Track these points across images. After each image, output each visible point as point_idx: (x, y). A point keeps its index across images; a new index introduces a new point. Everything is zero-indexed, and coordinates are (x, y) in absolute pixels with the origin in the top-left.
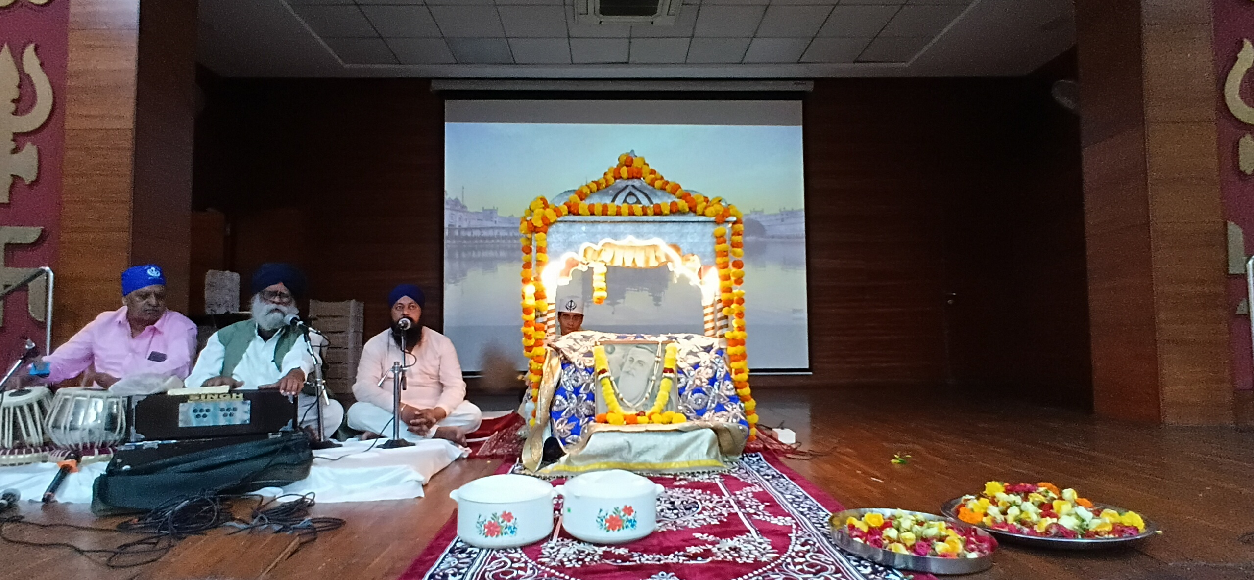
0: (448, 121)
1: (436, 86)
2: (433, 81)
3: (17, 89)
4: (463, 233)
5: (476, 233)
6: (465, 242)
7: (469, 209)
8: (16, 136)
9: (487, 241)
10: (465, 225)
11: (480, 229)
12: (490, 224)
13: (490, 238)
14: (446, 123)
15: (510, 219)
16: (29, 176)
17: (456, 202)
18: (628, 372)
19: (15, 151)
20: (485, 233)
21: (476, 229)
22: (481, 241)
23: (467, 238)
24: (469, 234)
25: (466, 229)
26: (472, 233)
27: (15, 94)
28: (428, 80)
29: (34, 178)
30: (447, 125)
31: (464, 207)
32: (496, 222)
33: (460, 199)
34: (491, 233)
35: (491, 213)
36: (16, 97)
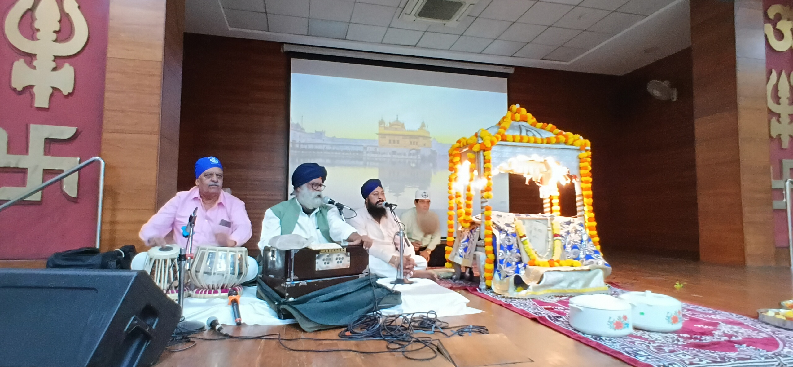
0: (293, 72)
1: (286, 48)
2: (285, 45)
3: (58, 23)
4: (302, 146)
5: (310, 147)
6: (303, 152)
7: (306, 131)
8: (56, 58)
9: (318, 152)
10: (303, 141)
11: (313, 144)
12: (319, 141)
13: (320, 150)
14: (292, 73)
15: (333, 139)
16: (67, 89)
17: (298, 125)
18: (535, 236)
19: (55, 69)
20: (317, 147)
21: (310, 144)
22: (314, 152)
23: (304, 149)
24: (305, 147)
25: (304, 144)
26: (308, 147)
27: (57, 27)
28: (282, 44)
29: (71, 91)
30: (293, 74)
31: (303, 129)
32: (324, 140)
33: (300, 123)
34: (320, 147)
35: (321, 134)
36: (57, 29)
